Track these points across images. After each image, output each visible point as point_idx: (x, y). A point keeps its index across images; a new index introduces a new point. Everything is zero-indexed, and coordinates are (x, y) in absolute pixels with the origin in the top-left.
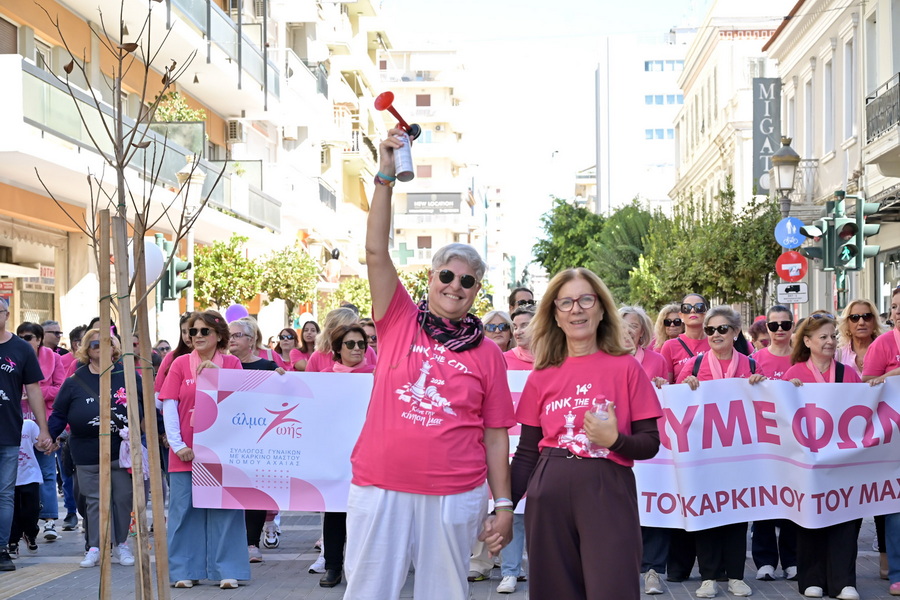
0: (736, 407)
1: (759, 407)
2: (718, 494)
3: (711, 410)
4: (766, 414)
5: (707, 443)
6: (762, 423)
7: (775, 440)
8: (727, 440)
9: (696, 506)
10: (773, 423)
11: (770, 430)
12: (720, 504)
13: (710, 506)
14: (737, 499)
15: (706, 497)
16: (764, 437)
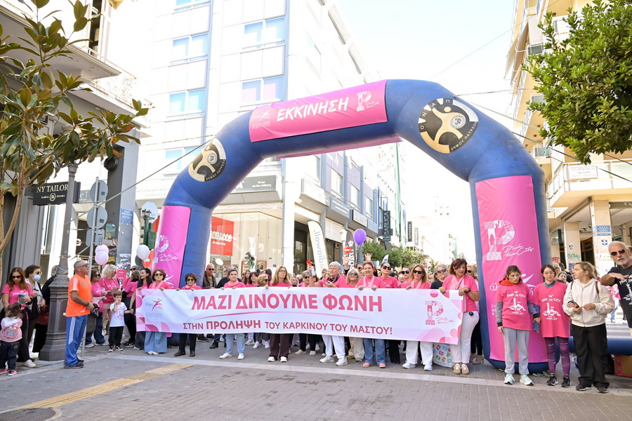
0: (303, 297)
1: (310, 297)
2: (297, 323)
3: (295, 296)
4: (313, 299)
5: (293, 307)
6: (311, 302)
7: (316, 307)
8: (300, 307)
9: (288, 326)
10: (315, 302)
11: (313, 304)
12: (297, 326)
13: (293, 326)
14: (303, 326)
15: (292, 323)
16: (311, 307)
